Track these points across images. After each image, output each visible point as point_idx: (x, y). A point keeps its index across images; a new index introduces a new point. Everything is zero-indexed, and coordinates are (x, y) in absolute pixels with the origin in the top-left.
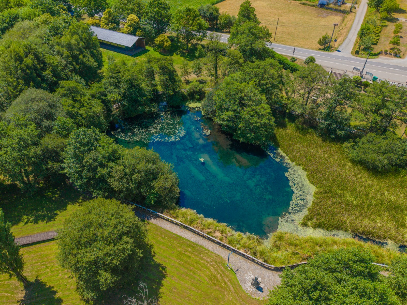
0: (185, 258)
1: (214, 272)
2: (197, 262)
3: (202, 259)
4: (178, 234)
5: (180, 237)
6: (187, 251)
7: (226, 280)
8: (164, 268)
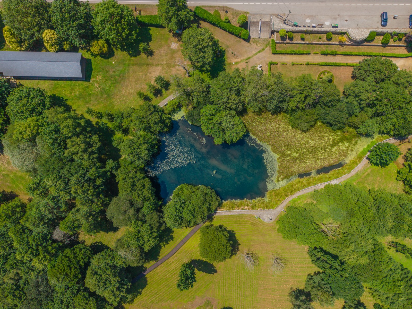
0: (238, 222)
1: (252, 221)
2: (244, 221)
3: (245, 219)
4: (230, 214)
5: (231, 215)
6: (237, 219)
7: (257, 222)
8: (233, 231)
